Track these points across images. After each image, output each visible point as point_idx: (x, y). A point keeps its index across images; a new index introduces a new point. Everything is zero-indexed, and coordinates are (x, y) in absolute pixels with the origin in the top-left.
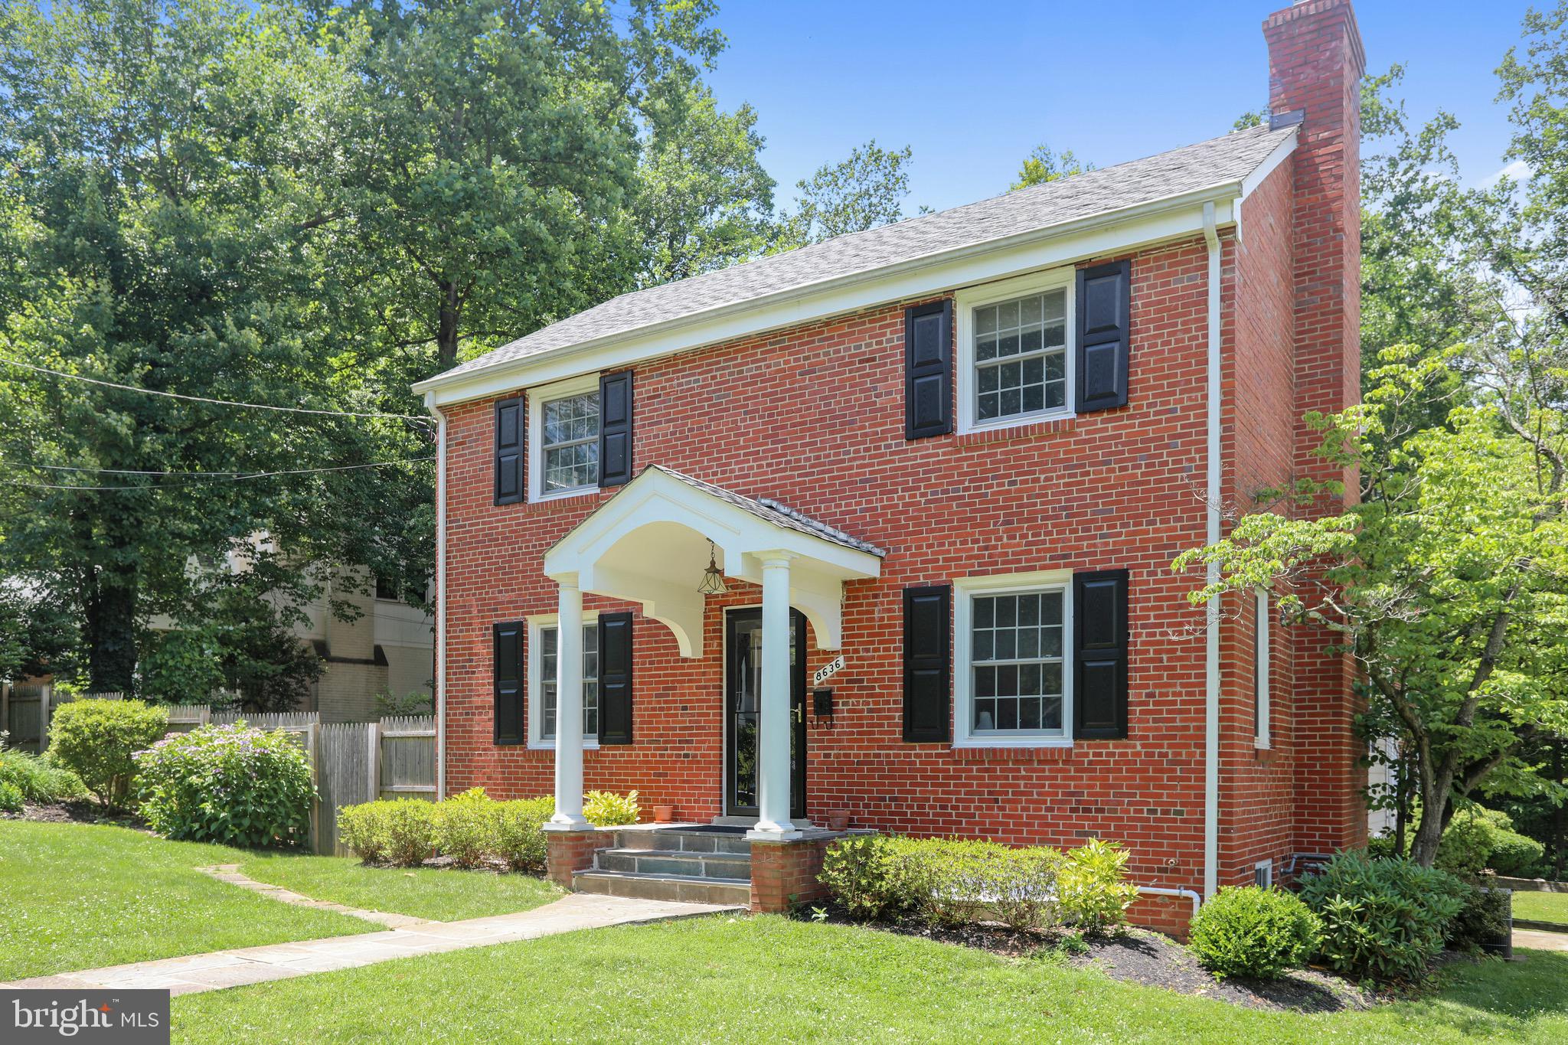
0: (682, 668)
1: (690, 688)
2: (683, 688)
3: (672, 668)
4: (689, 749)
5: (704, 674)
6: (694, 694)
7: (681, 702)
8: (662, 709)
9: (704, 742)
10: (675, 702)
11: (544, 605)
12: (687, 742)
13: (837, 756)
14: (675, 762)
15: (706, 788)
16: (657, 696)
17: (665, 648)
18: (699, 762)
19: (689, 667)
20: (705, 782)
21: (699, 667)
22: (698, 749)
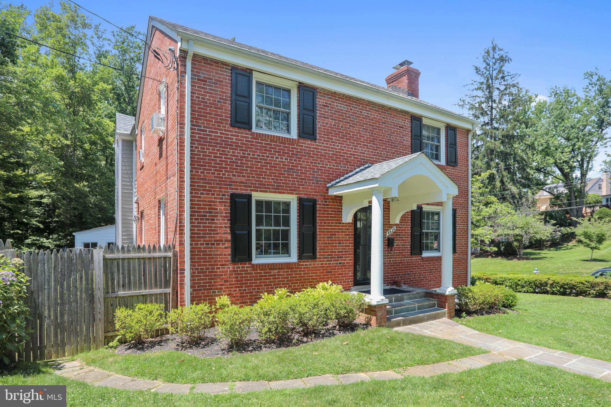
0: (339, 226)
1: (342, 235)
2: (339, 235)
3: (334, 226)
4: (341, 260)
5: (348, 229)
6: (344, 238)
7: (338, 240)
8: (329, 243)
9: (347, 257)
10: (336, 240)
11: (266, 188)
12: (341, 257)
13: (393, 261)
14: (336, 266)
15: (348, 276)
16: (327, 238)
17: (331, 217)
18: (346, 266)
19: (342, 226)
20: (348, 274)
21: (346, 226)
22: (345, 260)
